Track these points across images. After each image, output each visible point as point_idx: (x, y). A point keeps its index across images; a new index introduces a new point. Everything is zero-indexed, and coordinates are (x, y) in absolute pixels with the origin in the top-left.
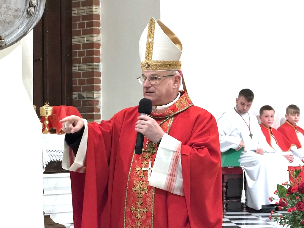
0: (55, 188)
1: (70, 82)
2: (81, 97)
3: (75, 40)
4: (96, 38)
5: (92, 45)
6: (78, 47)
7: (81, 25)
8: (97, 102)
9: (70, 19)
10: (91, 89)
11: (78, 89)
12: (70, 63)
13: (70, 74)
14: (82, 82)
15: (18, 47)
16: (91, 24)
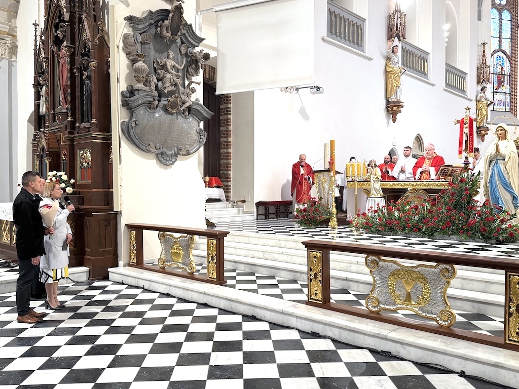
0: (213, 208)
1: (220, 167)
2: (224, 173)
3: (222, 151)
4: (229, 150)
5: (228, 153)
6: (223, 153)
7: (224, 145)
8: (230, 175)
9: (220, 142)
10: (228, 170)
11: (223, 170)
12: (220, 160)
13: (220, 164)
14: (224, 167)
15: (196, 155)
16: (228, 145)
